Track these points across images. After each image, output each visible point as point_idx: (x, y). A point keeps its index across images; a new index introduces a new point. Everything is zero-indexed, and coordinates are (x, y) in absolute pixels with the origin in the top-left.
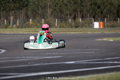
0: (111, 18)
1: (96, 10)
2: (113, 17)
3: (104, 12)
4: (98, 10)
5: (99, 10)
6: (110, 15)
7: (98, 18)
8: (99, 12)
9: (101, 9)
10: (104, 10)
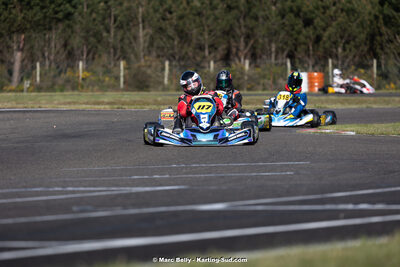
0: (351, 57)
1: (299, 33)
2: (355, 56)
3: (324, 39)
4: (304, 32)
5: (310, 31)
6: (344, 49)
7: (307, 58)
8: (306, 37)
9: (315, 28)
10: (324, 30)
